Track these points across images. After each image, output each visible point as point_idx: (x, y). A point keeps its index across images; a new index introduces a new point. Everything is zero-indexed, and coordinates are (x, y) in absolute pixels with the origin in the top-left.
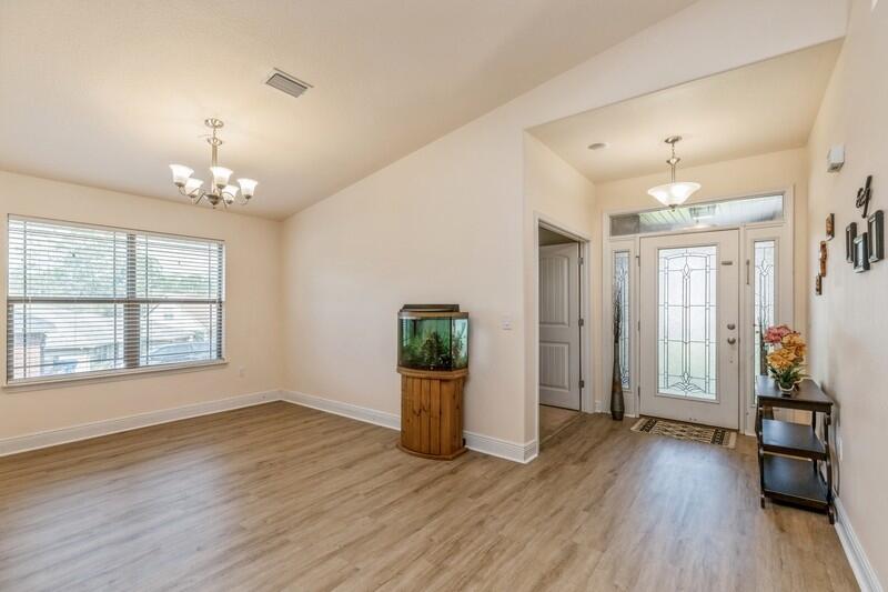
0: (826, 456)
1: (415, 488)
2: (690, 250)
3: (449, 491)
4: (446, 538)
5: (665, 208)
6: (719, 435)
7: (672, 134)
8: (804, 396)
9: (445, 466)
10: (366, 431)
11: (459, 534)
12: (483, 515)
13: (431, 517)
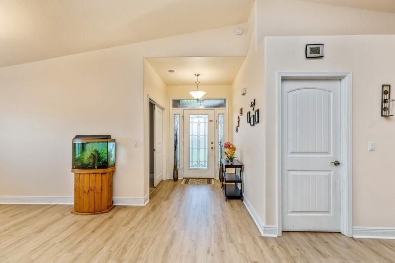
0: (240, 181)
1: (91, 230)
2: (200, 115)
3: (111, 227)
4: (118, 247)
5: (194, 99)
6: (209, 180)
7: (197, 73)
8: (235, 163)
9: (105, 216)
10: (46, 209)
11: (124, 243)
12: (132, 232)
13: (107, 240)
